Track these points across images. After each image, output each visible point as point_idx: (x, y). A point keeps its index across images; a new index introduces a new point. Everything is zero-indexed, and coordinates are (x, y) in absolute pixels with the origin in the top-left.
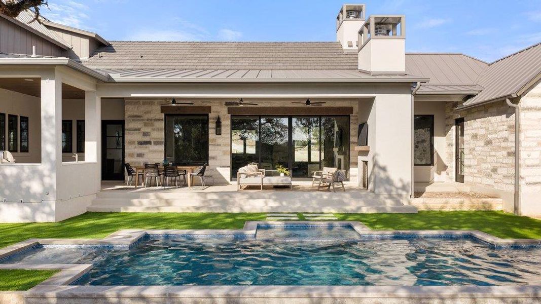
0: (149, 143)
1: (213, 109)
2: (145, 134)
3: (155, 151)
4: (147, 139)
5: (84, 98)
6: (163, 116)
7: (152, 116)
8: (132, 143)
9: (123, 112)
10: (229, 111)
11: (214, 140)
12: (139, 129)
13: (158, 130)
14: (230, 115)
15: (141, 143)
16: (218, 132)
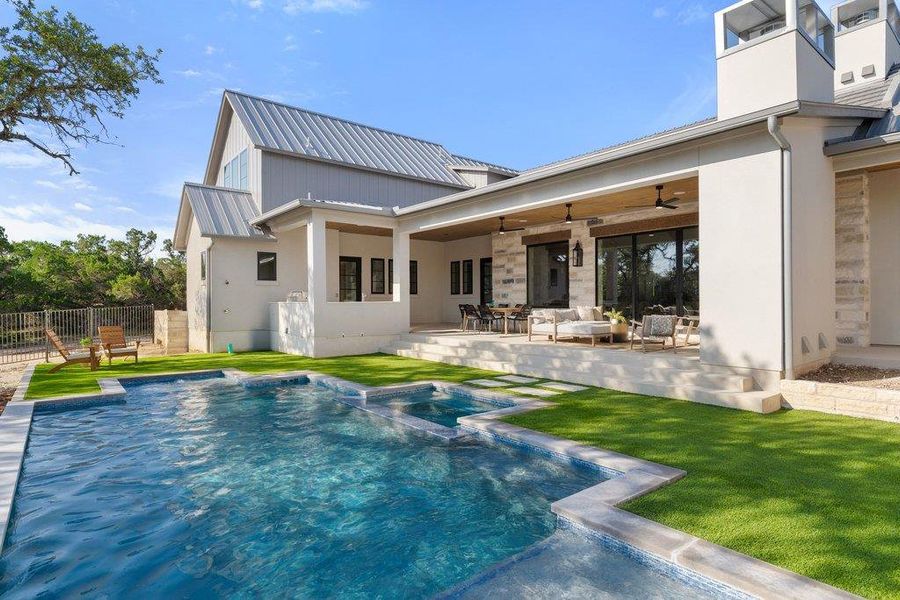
0: (511, 281)
1: (573, 233)
2: (509, 271)
3: (516, 291)
4: (510, 277)
5: (391, 235)
6: (525, 247)
7: (513, 249)
8: (498, 282)
9: (490, 246)
10: (592, 233)
11: (575, 274)
12: (503, 266)
13: (520, 265)
14: (594, 238)
15: (505, 282)
16: (579, 264)
